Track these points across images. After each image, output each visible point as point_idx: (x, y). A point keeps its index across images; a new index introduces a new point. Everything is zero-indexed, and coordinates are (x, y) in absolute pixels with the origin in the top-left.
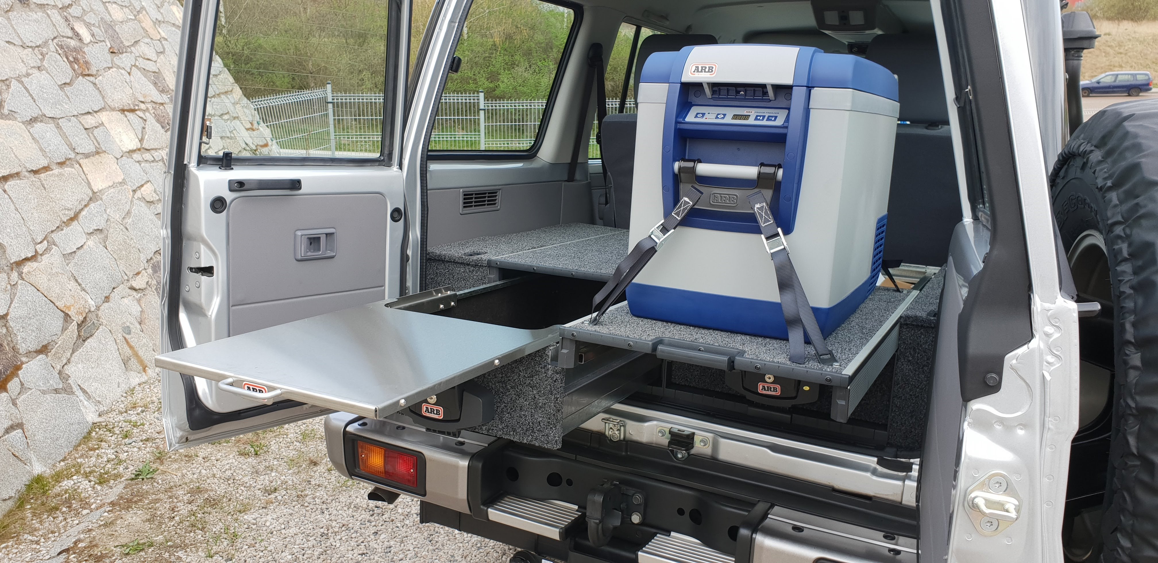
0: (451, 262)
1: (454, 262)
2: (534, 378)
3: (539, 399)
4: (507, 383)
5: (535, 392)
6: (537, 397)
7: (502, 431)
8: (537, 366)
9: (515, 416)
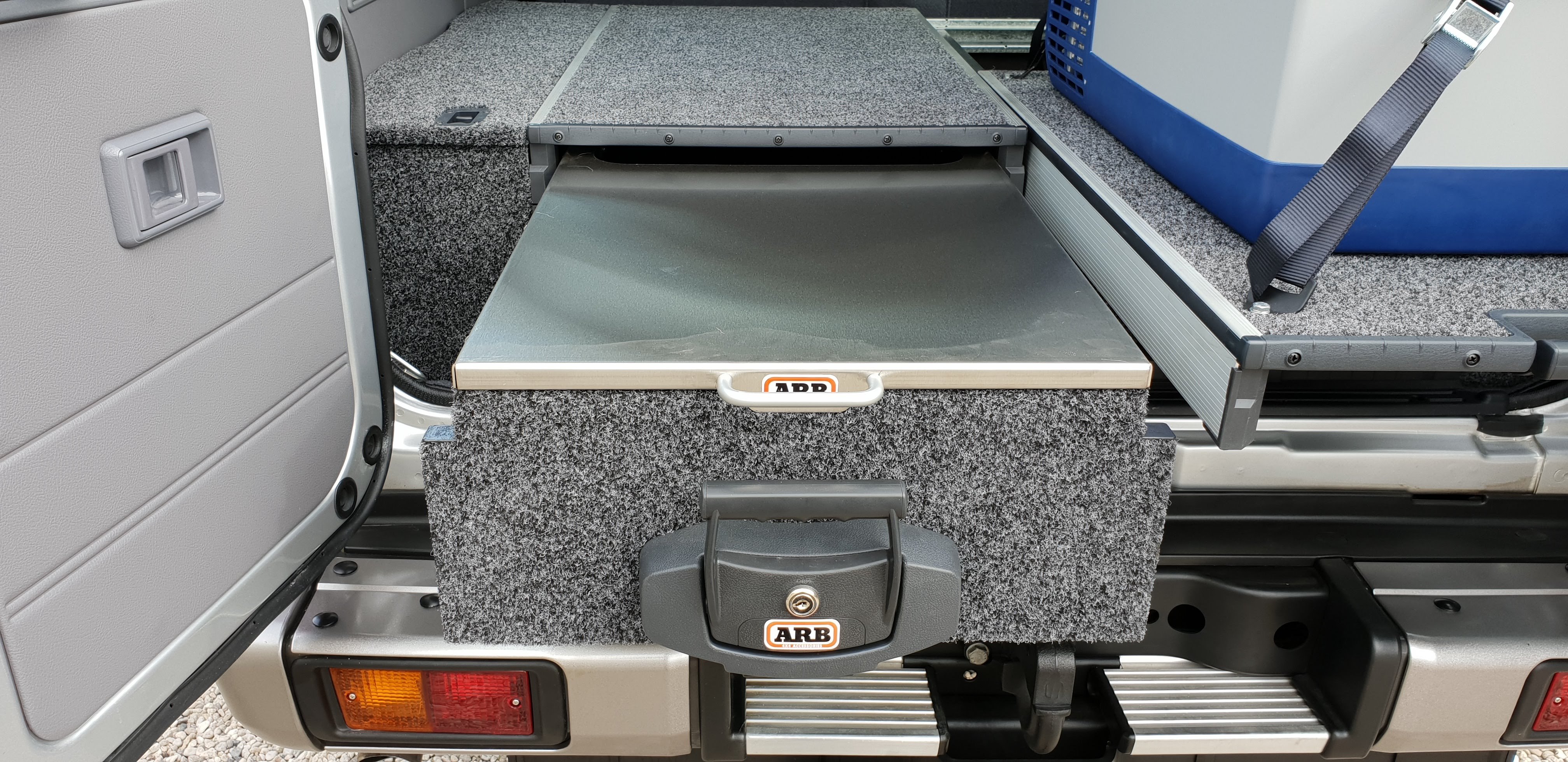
0: (413, 145)
1: (420, 145)
2: (1093, 482)
3: (1105, 532)
4: (1005, 508)
5: (1094, 516)
6: (1099, 527)
7: (980, 628)
8: (1106, 450)
9: (1026, 584)
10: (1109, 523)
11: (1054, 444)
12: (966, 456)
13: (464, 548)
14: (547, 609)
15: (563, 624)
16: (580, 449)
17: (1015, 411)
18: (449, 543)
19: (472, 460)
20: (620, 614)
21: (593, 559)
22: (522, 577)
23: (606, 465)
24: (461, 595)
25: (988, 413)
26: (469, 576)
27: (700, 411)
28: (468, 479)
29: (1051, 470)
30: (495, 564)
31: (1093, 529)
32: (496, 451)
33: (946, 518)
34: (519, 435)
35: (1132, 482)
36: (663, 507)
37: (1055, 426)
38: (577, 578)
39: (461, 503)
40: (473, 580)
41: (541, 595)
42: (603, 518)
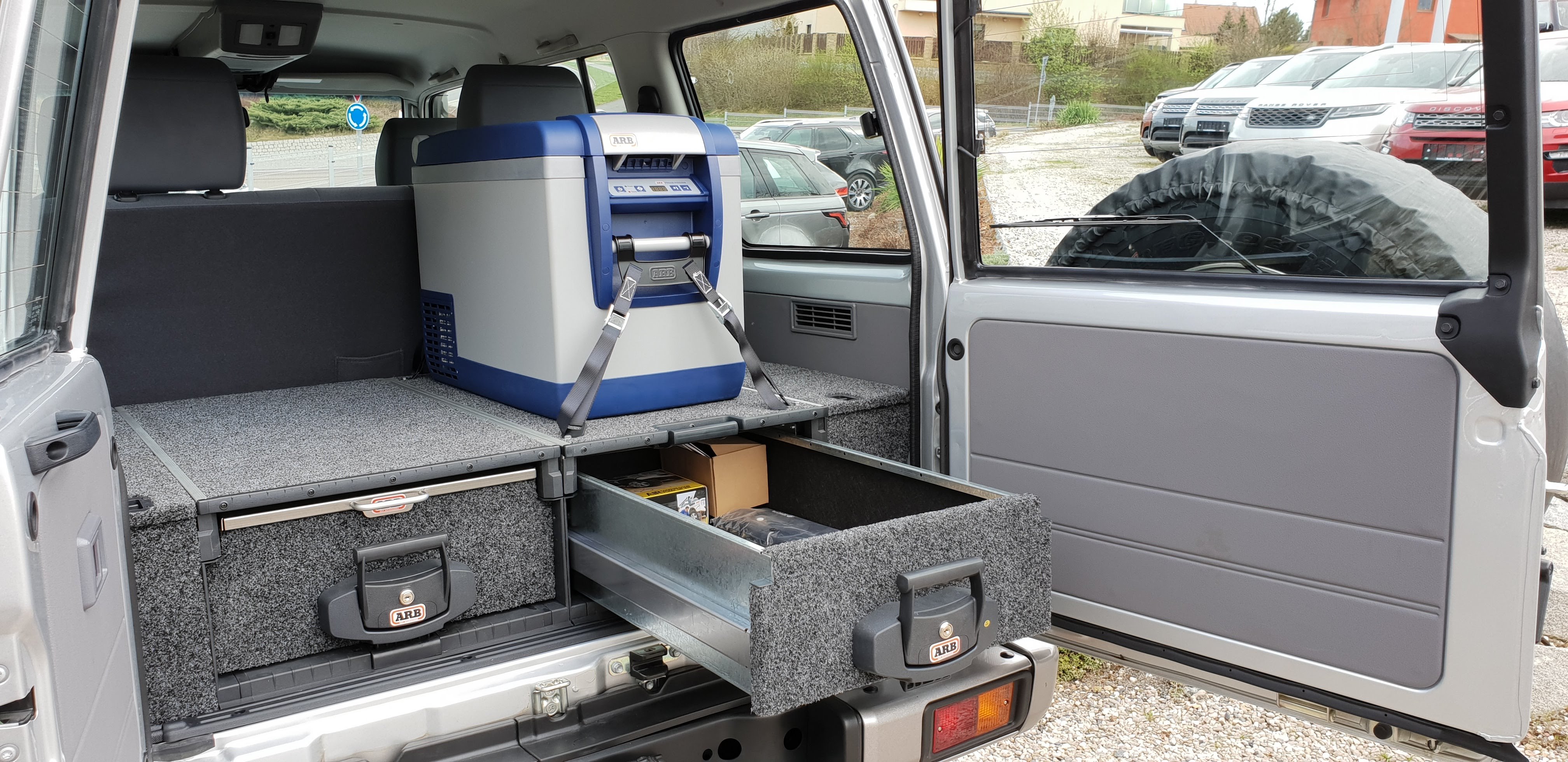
2: (520, 524)
3: (530, 546)
4: (486, 544)
5: (524, 540)
6: (527, 544)
7: (483, 607)
8: (523, 507)
9: (500, 579)
10: (530, 542)
11: (501, 509)
12: (466, 521)
13: (228, 614)
14: (271, 641)
15: (280, 648)
16: (285, 550)
17: (483, 496)
18: (220, 612)
19: (231, 565)
20: (309, 636)
21: (295, 608)
22: (258, 625)
23: (299, 556)
24: (226, 642)
25: (472, 499)
26: (230, 631)
27: (342, 521)
28: (230, 575)
29: (502, 521)
30: (244, 620)
31: (524, 546)
32: (244, 558)
33: (461, 553)
34: (255, 547)
35: (536, 520)
36: (327, 573)
37: (501, 500)
38: (287, 620)
39: (226, 589)
40: (233, 633)
41: (269, 633)
42: (298, 584)
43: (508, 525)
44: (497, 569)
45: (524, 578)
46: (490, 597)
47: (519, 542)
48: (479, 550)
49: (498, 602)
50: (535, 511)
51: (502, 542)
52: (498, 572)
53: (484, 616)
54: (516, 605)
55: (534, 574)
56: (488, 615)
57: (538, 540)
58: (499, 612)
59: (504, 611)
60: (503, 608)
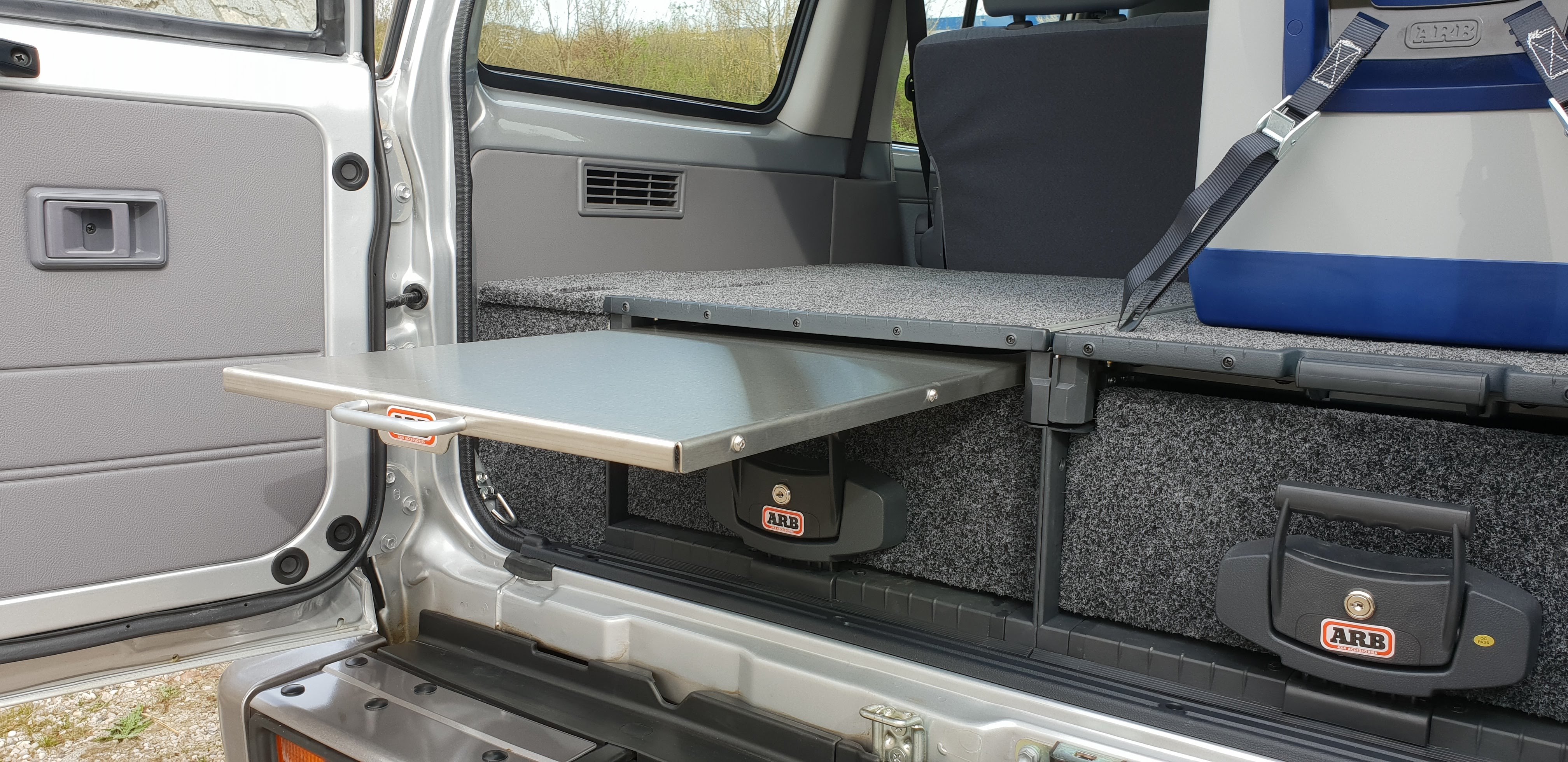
2: (993, 454)
3: (1005, 498)
4: (935, 467)
5: (996, 483)
6: (1000, 493)
7: (923, 565)
8: (1000, 428)
9: (952, 533)
10: (1006, 490)
11: (965, 419)
14: (676, 497)
29: (963, 440)
31: (996, 494)
33: (898, 468)
35: (1020, 458)
41: (675, 486)
43: (973, 449)
44: (949, 514)
45: (990, 548)
46: (935, 554)
47: (987, 485)
48: (924, 473)
49: (944, 569)
50: (1020, 441)
51: (961, 474)
52: (948, 520)
53: (921, 579)
54: (974, 585)
55: (1006, 546)
56: (928, 581)
57: (1020, 492)
58: (945, 585)
59: (954, 587)
60: (952, 582)
